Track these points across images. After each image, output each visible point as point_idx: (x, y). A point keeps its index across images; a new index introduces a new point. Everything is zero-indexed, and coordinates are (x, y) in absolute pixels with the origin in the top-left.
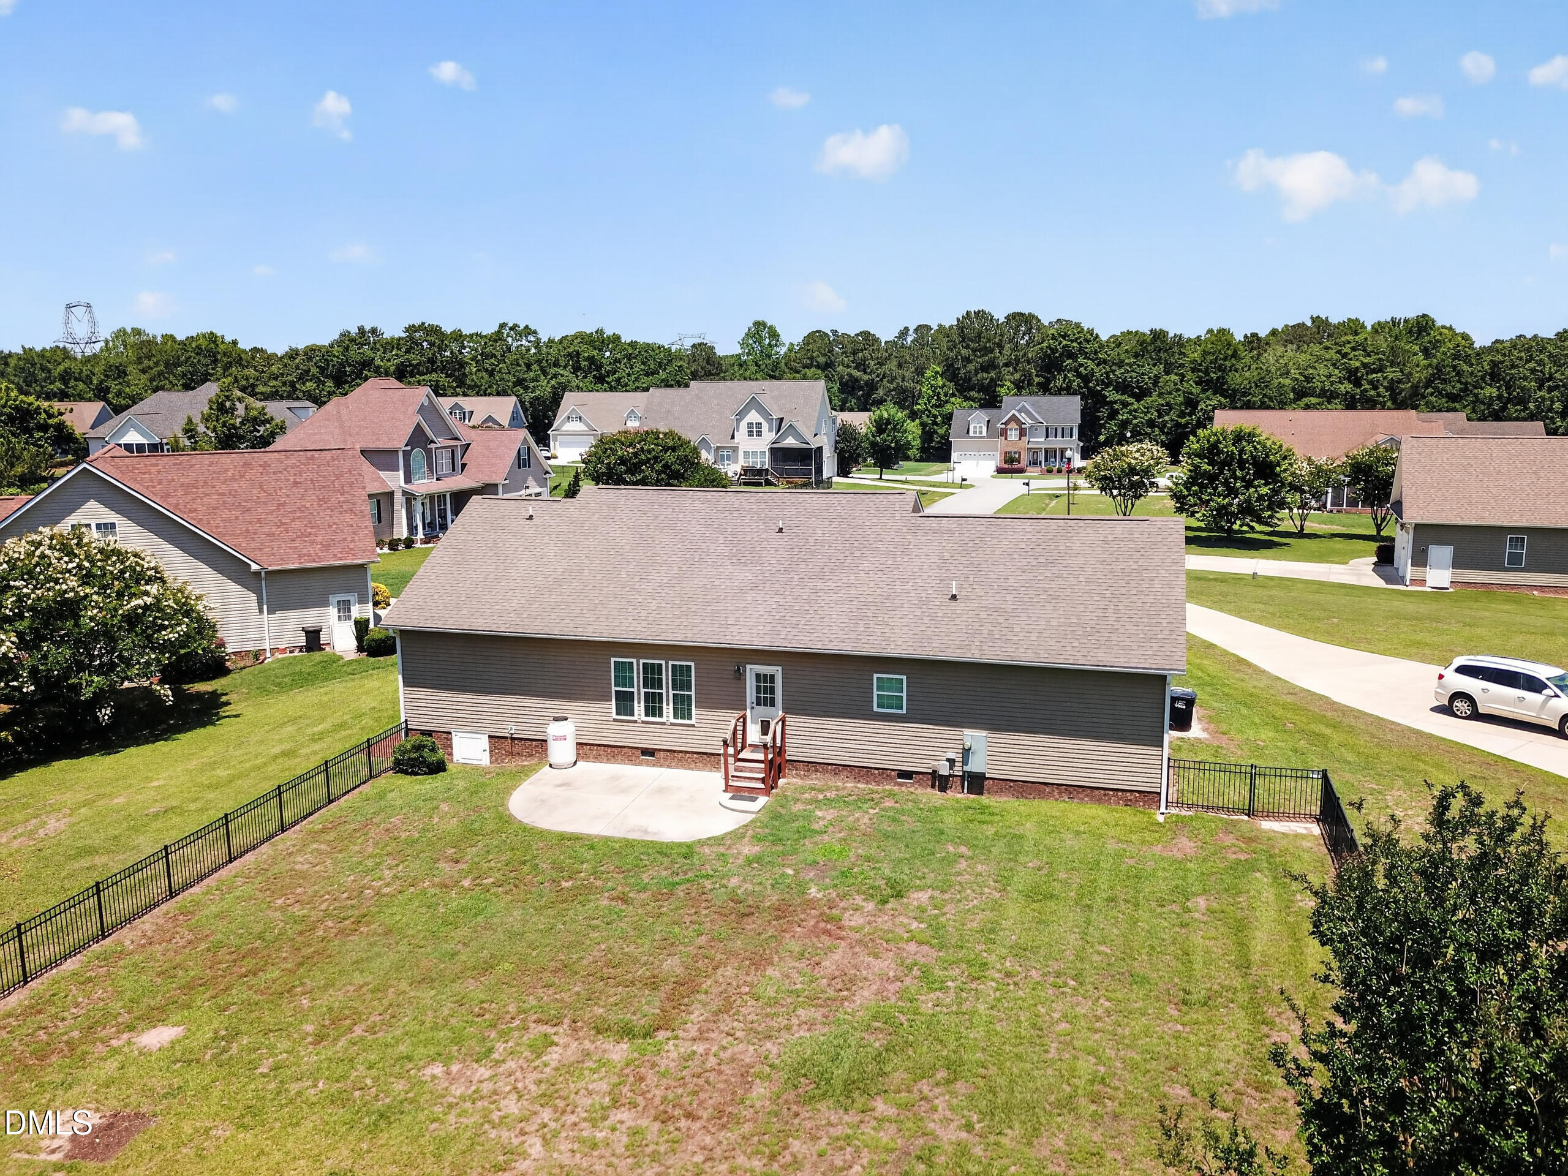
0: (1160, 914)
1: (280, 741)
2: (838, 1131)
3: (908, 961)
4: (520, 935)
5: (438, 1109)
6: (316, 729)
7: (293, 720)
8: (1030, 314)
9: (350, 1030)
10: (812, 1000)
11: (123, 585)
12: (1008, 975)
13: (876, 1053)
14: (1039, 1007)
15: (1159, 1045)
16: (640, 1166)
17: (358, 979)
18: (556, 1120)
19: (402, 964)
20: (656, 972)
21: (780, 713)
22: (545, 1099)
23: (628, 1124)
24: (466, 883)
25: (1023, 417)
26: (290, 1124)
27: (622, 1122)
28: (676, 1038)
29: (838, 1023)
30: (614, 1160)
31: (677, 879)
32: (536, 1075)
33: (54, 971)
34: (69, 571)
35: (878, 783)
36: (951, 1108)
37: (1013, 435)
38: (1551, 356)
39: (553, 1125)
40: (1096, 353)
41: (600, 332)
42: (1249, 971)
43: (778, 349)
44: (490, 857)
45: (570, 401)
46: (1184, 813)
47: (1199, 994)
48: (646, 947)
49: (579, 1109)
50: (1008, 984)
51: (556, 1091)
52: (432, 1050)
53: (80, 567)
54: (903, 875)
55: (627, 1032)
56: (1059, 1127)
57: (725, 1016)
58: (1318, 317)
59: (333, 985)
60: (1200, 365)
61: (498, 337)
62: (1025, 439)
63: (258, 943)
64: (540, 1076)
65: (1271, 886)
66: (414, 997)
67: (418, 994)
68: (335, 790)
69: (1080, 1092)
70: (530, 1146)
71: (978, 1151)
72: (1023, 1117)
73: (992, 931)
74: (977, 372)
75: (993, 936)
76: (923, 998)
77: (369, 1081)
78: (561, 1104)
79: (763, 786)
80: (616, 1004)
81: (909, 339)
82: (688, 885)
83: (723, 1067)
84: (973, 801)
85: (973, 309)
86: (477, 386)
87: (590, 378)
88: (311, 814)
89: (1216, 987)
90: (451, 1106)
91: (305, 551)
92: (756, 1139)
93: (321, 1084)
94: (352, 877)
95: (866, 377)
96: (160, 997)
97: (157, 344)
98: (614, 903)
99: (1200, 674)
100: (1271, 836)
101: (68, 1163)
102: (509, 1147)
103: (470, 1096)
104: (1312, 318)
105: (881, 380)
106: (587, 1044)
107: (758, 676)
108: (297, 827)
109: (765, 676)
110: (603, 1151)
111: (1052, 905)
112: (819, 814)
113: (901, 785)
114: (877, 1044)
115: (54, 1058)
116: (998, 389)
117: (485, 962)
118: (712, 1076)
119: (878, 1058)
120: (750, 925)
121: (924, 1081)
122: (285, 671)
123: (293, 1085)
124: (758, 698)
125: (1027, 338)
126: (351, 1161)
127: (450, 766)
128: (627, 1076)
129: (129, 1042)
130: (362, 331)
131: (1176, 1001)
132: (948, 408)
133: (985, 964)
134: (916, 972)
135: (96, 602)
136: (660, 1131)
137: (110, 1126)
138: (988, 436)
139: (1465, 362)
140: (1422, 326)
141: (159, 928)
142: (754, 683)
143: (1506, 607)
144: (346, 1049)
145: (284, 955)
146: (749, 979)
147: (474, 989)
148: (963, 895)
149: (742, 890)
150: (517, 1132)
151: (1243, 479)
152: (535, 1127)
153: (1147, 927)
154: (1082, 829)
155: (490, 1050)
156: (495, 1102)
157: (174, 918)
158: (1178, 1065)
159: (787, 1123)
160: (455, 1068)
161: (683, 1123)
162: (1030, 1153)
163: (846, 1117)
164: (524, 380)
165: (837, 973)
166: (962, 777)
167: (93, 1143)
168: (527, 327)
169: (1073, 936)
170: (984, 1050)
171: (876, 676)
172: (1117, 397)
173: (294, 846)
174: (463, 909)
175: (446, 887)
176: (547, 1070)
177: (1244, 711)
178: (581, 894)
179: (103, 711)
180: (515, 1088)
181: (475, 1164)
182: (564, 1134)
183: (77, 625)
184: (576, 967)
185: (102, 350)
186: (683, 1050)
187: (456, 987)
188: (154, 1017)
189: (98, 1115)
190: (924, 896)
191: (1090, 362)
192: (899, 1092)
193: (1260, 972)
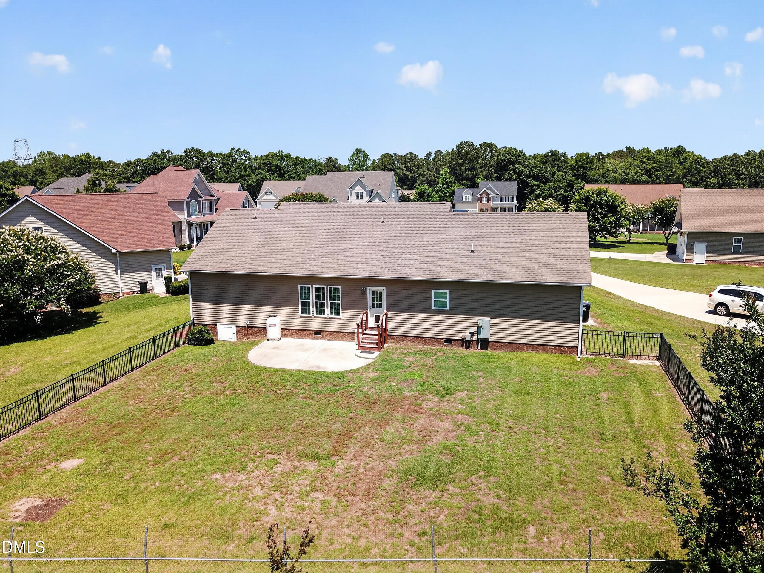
0: (585, 400)
1: (129, 332)
2: (431, 500)
3: (459, 423)
4: (257, 415)
5: (220, 494)
6: (146, 327)
7: (135, 323)
8: (491, 143)
9: (171, 459)
10: (411, 441)
11: (46, 254)
12: (510, 428)
13: (447, 464)
14: (528, 442)
15: (592, 458)
16: (328, 518)
17: (174, 435)
18: (283, 498)
19: (197, 428)
20: (329, 430)
21: (385, 311)
22: (276, 488)
23: (320, 499)
24: (228, 392)
25: (489, 191)
26: (142, 502)
27: (317, 498)
28: (342, 459)
29: (425, 451)
30: (314, 515)
31: (337, 388)
32: (270, 478)
33: (15, 435)
34: (19, 247)
35: (434, 345)
36: (488, 488)
37: (484, 201)
38: (743, 163)
39: (281, 500)
40: (524, 162)
41: (280, 152)
42: (633, 425)
43: (368, 162)
44: (240, 381)
45: (266, 185)
46: (590, 357)
47: (609, 434)
48: (323, 419)
49: (294, 492)
50: (511, 433)
51: (282, 485)
52: (215, 467)
53: (24, 245)
54: (452, 385)
55: (316, 457)
56: (545, 495)
57: (367, 449)
58: (629, 147)
59: (162, 439)
60: (575, 167)
61: (230, 155)
62: (490, 202)
63: (121, 421)
64: (272, 478)
65: (639, 387)
66: (204, 443)
67: (206, 442)
68: (158, 352)
69: (555, 480)
70: (270, 510)
71: (505, 508)
72: (526, 492)
73: (500, 409)
74: (466, 171)
75: (501, 411)
76: (468, 439)
77: (182, 482)
78: (285, 490)
79: (377, 346)
80: (310, 445)
81: (432, 158)
82: (342, 391)
83: (368, 472)
84: (483, 352)
85: (464, 140)
86: (220, 179)
87: (276, 175)
88: (146, 363)
89: (617, 432)
90: (226, 492)
91: (139, 243)
92: (388, 504)
93: (157, 484)
94: (169, 391)
95: (411, 175)
96: (71, 446)
97: (60, 159)
98: (305, 400)
99: (589, 298)
100: (634, 366)
101: (24, 523)
102: (258, 511)
103: (236, 488)
104: (626, 147)
105: (419, 176)
106: (296, 463)
107: (373, 292)
108: (139, 369)
109: (377, 292)
110: (308, 511)
111: (528, 397)
112: (406, 359)
113: (445, 346)
114: (447, 460)
115: (15, 475)
116: (476, 179)
117: (240, 427)
118: (362, 476)
119: (448, 467)
120: (376, 408)
121: (473, 476)
122: (129, 302)
123: (142, 484)
124: (373, 304)
125: (490, 155)
126: (175, 519)
127: (216, 342)
128: (318, 477)
129: (55, 467)
130: (163, 152)
131: (598, 438)
132: (452, 189)
133: (498, 424)
134: (463, 427)
135: (33, 262)
136: (337, 502)
137: (46, 505)
138: (472, 201)
139: (701, 166)
140: (679, 151)
141: (69, 415)
142: (371, 296)
143: (733, 271)
144: (170, 468)
145: (135, 426)
146: (377, 432)
147: (236, 440)
148: (483, 393)
149: (370, 392)
150: (263, 503)
151: (602, 213)
152: (272, 501)
153: (578, 406)
154: (540, 364)
155: (246, 466)
156: (250, 490)
157: (77, 410)
158: (603, 467)
159: (404, 497)
160: (227, 475)
161: (349, 498)
162: (533, 508)
163: (434, 494)
164: (243, 176)
165: (422, 429)
166: (478, 341)
167: (38, 513)
168: (244, 150)
169: (542, 411)
170: (502, 462)
171: (433, 291)
172: (535, 183)
173: (138, 377)
174: (228, 404)
175: (217, 394)
176: (276, 475)
177: (613, 314)
178: (288, 395)
179: (38, 317)
180: (260, 484)
181: (241, 519)
182: (287, 504)
183: (23, 273)
184: (288, 428)
185: (33, 162)
186: (346, 465)
187: (226, 438)
188: (68, 455)
189: (40, 500)
190: (463, 394)
191: (521, 166)
192: (461, 482)
193: (639, 425)
